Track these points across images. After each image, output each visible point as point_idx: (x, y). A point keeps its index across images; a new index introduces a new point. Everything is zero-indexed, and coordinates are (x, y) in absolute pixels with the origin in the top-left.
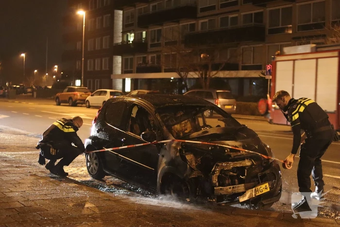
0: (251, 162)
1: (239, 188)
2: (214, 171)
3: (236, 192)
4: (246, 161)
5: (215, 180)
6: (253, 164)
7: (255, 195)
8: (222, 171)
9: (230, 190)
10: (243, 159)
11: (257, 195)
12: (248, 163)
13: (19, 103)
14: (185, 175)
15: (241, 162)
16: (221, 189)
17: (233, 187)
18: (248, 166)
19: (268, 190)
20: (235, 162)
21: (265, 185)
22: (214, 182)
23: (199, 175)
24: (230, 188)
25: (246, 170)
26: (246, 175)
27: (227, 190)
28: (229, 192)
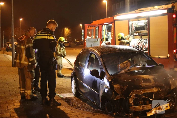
0: (158, 90)
1: (148, 107)
2: (131, 96)
3: (145, 109)
4: (154, 88)
5: (131, 101)
6: (159, 91)
8: (136, 96)
10: (152, 87)
12: (155, 90)
13: (76, 50)
14: (111, 98)
15: (150, 89)
16: (134, 107)
17: (143, 106)
18: (155, 92)
20: (146, 90)
22: (130, 102)
23: (122, 98)
24: (141, 107)
25: (154, 95)
26: (153, 98)
27: (138, 108)
28: (140, 110)
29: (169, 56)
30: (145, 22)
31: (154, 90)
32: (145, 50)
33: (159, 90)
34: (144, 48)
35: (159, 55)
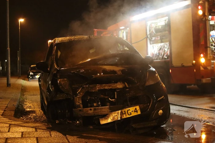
0: (124, 85)
1: (104, 110)
3: (100, 113)
4: (119, 83)
5: (78, 102)
6: (125, 87)
7: (121, 117)
9: (90, 112)
11: (123, 118)
12: (120, 86)
16: (80, 110)
17: (95, 109)
18: (119, 89)
19: (139, 113)
21: (135, 107)
22: (77, 103)
24: (91, 110)
25: (116, 93)
26: (116, 97)
27: (87, 111)
28: (90, 114)
29: (194, 64)
30: (165, 20)
31: (117, 86)
32: (166, 57)
33: (126, 85)
34: (165, 55)
35: (182, 63)
